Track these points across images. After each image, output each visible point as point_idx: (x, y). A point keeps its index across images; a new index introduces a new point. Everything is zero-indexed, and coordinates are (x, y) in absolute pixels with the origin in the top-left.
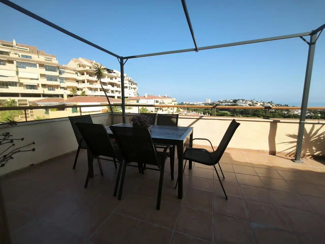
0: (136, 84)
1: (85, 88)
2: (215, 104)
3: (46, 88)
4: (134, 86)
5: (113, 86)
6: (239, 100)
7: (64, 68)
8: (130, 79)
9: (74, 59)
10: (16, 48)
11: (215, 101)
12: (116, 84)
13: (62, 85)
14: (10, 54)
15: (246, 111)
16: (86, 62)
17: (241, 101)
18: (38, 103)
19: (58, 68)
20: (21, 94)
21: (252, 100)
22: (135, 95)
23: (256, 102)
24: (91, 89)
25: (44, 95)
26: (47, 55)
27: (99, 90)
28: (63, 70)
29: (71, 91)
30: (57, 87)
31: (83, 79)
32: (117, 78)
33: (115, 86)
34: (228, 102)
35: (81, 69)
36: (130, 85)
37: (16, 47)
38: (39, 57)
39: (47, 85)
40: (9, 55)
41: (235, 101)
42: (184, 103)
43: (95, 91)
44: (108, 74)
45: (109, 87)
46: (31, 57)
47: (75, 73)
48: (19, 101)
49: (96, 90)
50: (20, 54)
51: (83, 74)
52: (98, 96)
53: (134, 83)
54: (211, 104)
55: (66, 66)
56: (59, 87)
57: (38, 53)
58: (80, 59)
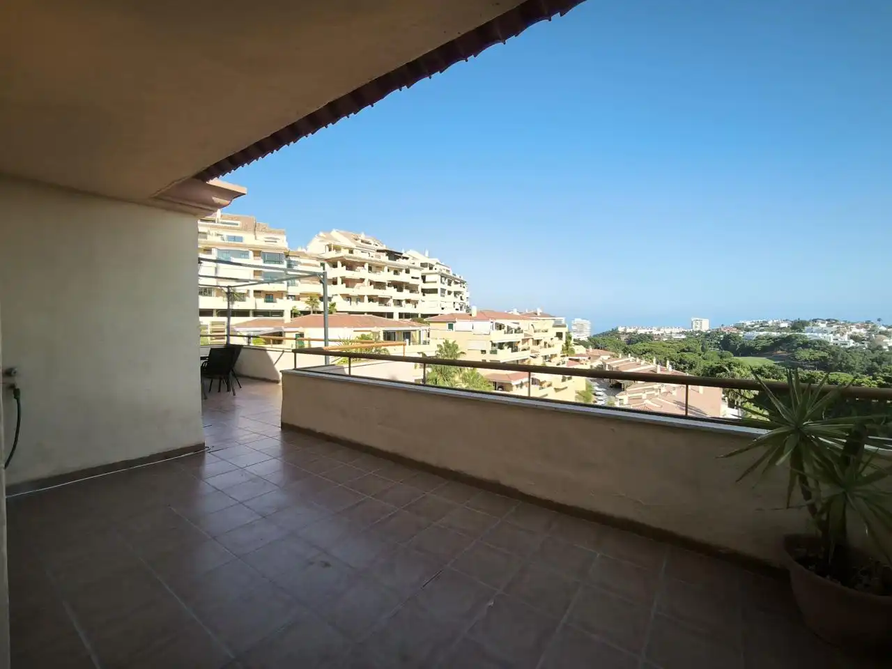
0: (463, 282)
1: (337, 295)
2: (723, 333)
3: (260, 297)
4: (454, 288)
5: (400, 290)
6: (815, 321)
7: (298, 255)
8: (445, 272)
9: (321, 234)
10: (221, 225)
11: (722, 325)
12: (407, 283)
13: (293, 290)
14: (208, 236)
15: (839, 358)
16: (345, 238)
17: (823, 326)
18: (237, 330)
19: (287, 256)
20: (217, 310)
21: (868, 322)
22: (457, 309)
23: (884, 329)
24: (348, 298)
25: (256, 313)
26: (270, 232)
27: (366, 299)
28: (296, 259)
29: (307, 302)
30: (281, 294)
31: (335, 276)
32: (411, 270)
33: (404, 290)
34: (771, 329)
35: (333, 254)
36: (446, 287)
37: (220, 221)
38: (256, 239)
39: (263, 291)
40: (206, 238)
41: (798, 326)
42: (621, 329)
43: (357, 302)
44: (391, 261)
45: (391, 292)
46: (241, 239)
47: (318, 263)
48: (213, 324)
49: (360, 299)
50: (226, 234)
51: (335, 266)
52: (363, 313)
53: (458, 279)
54: (709, 335)
55: (304, 250)
56: (284, 294)
57: (255, 229)
58: (334, 233)
